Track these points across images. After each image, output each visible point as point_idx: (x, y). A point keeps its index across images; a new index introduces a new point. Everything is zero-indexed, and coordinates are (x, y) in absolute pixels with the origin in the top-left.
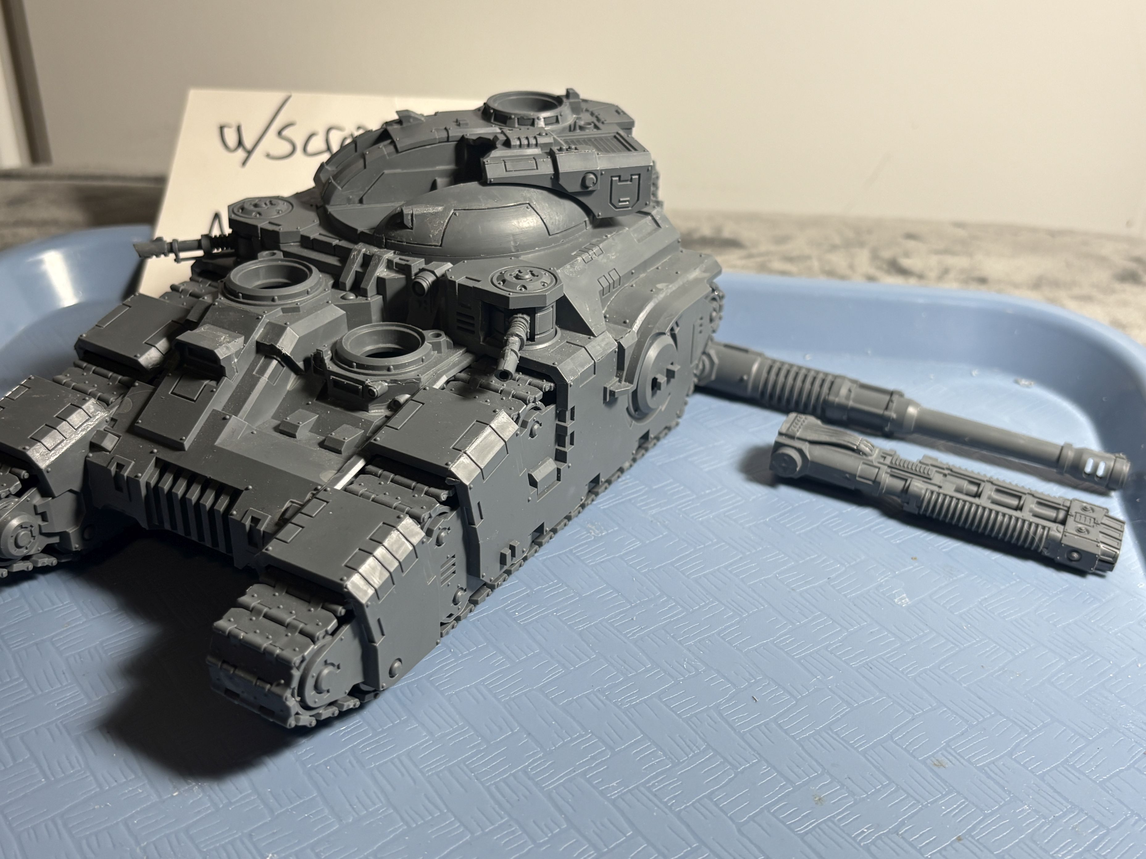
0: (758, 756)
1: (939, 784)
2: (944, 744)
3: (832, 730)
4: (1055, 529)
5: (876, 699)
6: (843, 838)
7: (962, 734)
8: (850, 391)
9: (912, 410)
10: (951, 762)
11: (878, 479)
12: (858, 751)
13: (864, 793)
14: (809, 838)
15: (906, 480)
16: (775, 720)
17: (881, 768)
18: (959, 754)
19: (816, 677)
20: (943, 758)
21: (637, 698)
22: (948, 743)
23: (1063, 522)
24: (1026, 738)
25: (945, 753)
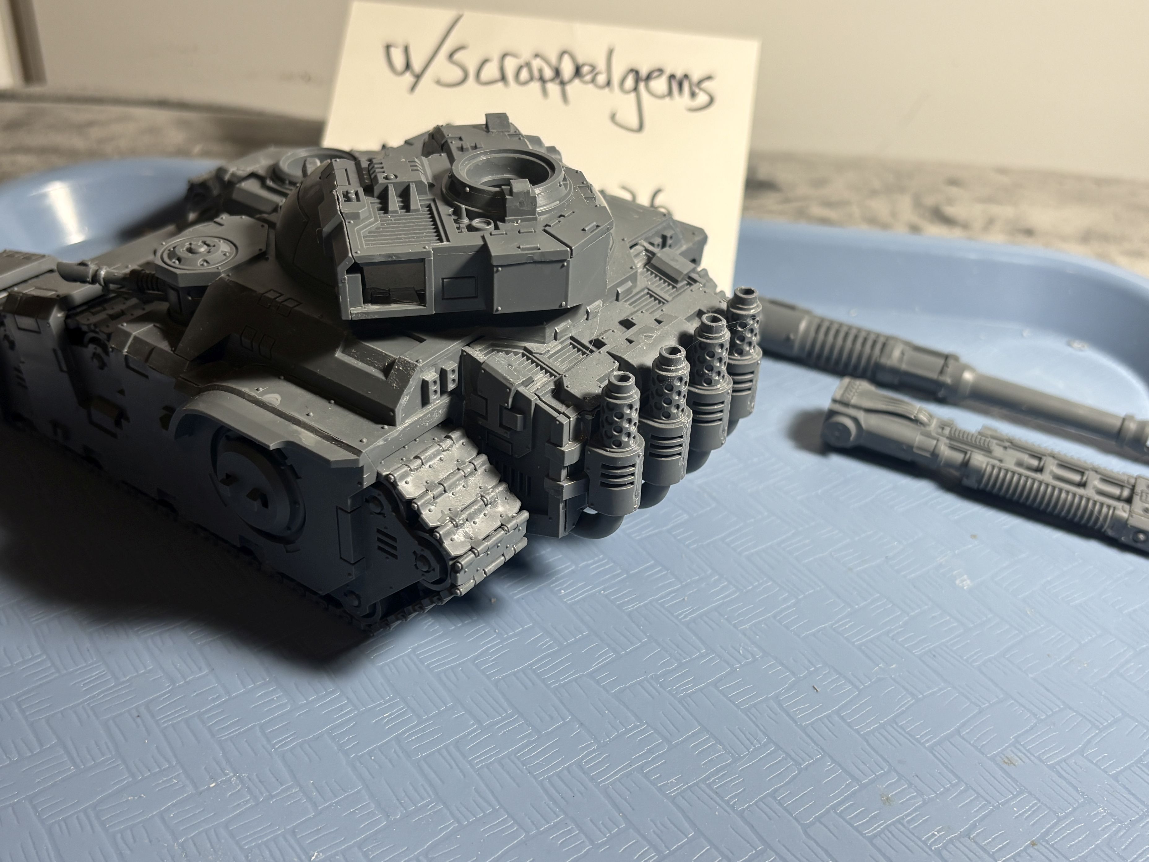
0: (820, 751)
1: (1009, 783)
2: (1013, 740)
3: (896, 724)
4: (1120, 507)
5: (941, 690)
6: (913, 841)
7: (1032, 728)
8: (903, 353)
9: (968, 376)
10: (1021, 759)
11: (937, 451)
12: (925, 748)
13: (933, 793)
14: (878, 841)
15: (966, 453)
16: (838, 712)
17: (949, 766)
18: (1028, 751)
19: (878, 665)
20: (1013, 755)
21: (693, 686)
22: (1016, 738)
23: (1129, 501)
24: (1097, 734)
25: (1015, 751)
